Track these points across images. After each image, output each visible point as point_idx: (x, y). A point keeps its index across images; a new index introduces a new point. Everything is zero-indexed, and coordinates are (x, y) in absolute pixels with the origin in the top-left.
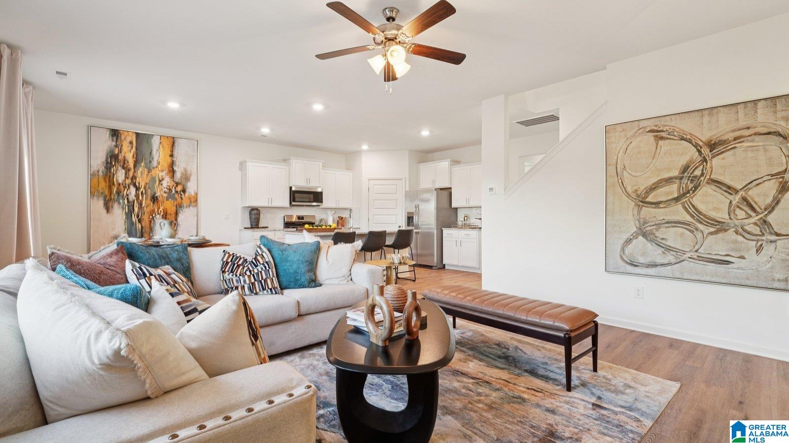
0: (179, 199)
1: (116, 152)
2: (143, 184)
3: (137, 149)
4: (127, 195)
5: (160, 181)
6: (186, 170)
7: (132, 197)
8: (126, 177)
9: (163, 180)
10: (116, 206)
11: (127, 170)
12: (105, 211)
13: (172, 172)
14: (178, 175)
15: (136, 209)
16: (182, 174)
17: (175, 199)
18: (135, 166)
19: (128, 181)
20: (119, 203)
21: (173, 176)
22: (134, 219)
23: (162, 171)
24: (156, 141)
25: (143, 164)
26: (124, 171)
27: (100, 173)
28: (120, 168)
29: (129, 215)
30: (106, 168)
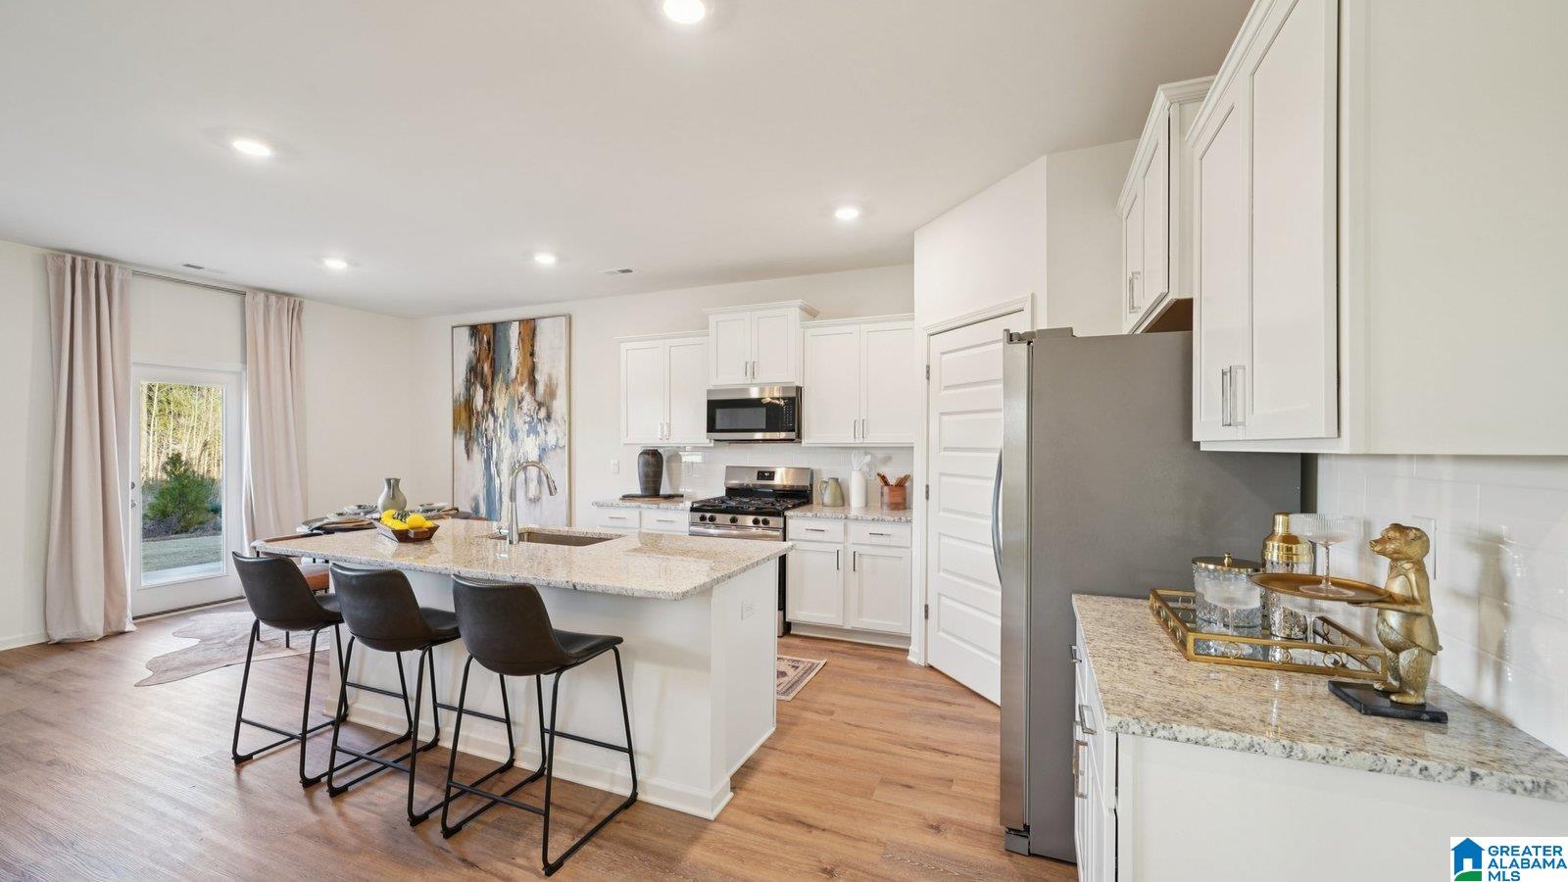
0: (542, 434)
1: (474, 361)
2: (501, 410)
3: (494, 353)
4: (486, 430)
5: (520, 403)
6: (550, 378)
7: (490, 433)
8: (485, 401)
9: (522, 400)
10: (475, 448)
11: (485, 388)
12: (465, 456)
13: (533, 383)
14: (541, 388)
15: (494, 452)
16: (546, 386)
17: (537, 433)
18: (493, 380)
19: (486, 407)
20: (478, 444)
21: (534, 393)
22: (493, 469)
23: (522, 383)
24: (514, 332)
25: (501, 376)
26: (482, 390)
27: (462, 399)
28: (478, 386)
29: (488, 461)
30: (466, 389)
